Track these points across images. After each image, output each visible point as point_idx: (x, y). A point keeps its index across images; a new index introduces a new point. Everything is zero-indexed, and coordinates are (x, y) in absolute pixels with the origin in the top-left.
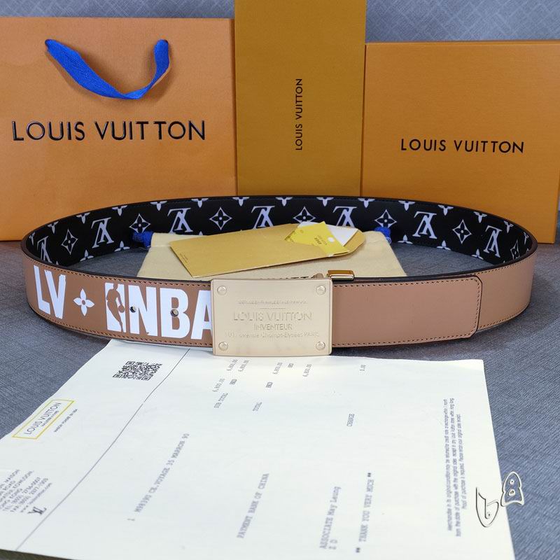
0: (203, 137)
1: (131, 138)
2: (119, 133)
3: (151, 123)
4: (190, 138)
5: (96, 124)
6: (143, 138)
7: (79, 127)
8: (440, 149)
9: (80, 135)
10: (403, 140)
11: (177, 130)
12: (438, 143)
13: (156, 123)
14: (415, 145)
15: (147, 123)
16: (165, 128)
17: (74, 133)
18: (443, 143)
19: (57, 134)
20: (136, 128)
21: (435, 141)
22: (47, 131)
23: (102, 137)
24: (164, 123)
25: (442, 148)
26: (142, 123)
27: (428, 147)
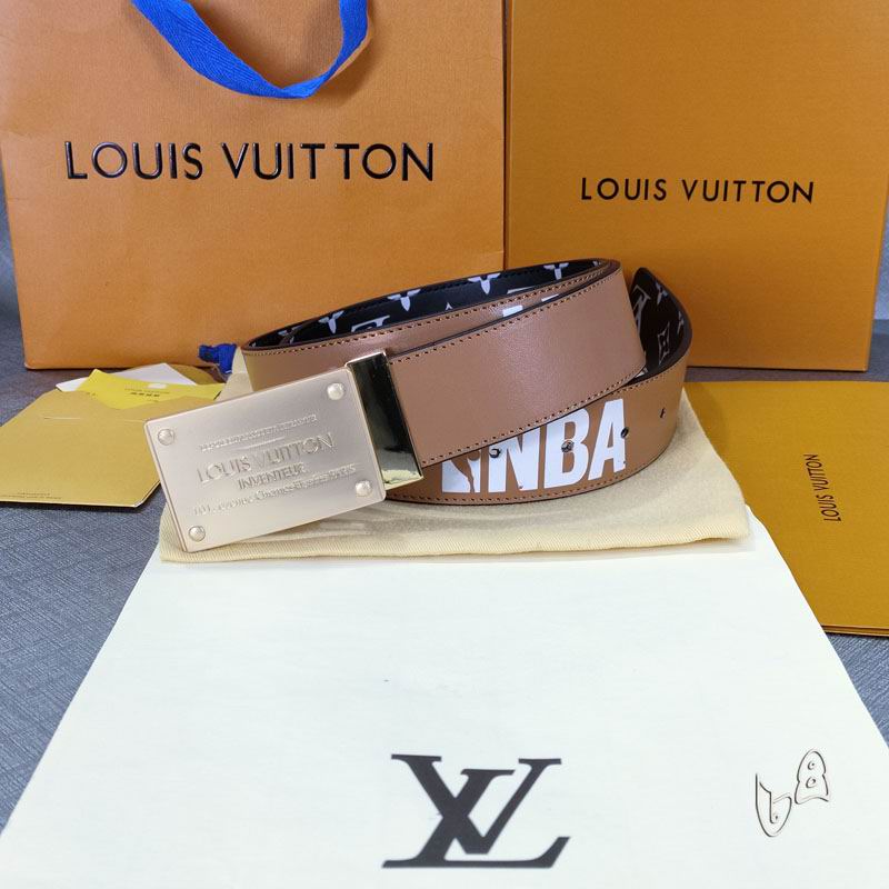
0: (429, 175)
1: (291, 176)
2: (268, 166)
3: (330, 146)
4: (405, 177)
5: (225, 148)
6: (313, 176)
7: (193, 153)
8: (655, 196)
9: (194, 170)
10: (584, 180)
11: (379, 161)
12: (652, 185)
13: (339, 146)
14: (608, 189)
15: (322, 146)
16: (356, 156)
17: (182, 165)
18: (661, 184)
19: (149, 166)
20: (301, 157)
21: (647, 181)
22: (132, 159)
23: (236, 172)
24: (356, 146)
25: (660, 194)
26: (312, 148)
27: (632, 193)
